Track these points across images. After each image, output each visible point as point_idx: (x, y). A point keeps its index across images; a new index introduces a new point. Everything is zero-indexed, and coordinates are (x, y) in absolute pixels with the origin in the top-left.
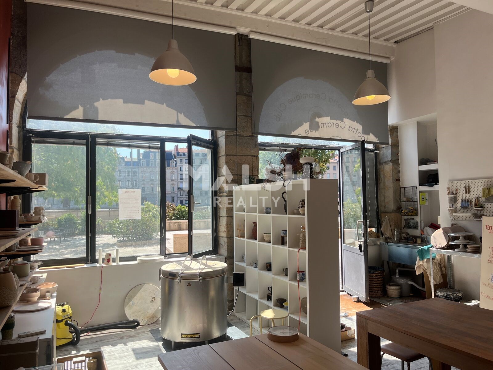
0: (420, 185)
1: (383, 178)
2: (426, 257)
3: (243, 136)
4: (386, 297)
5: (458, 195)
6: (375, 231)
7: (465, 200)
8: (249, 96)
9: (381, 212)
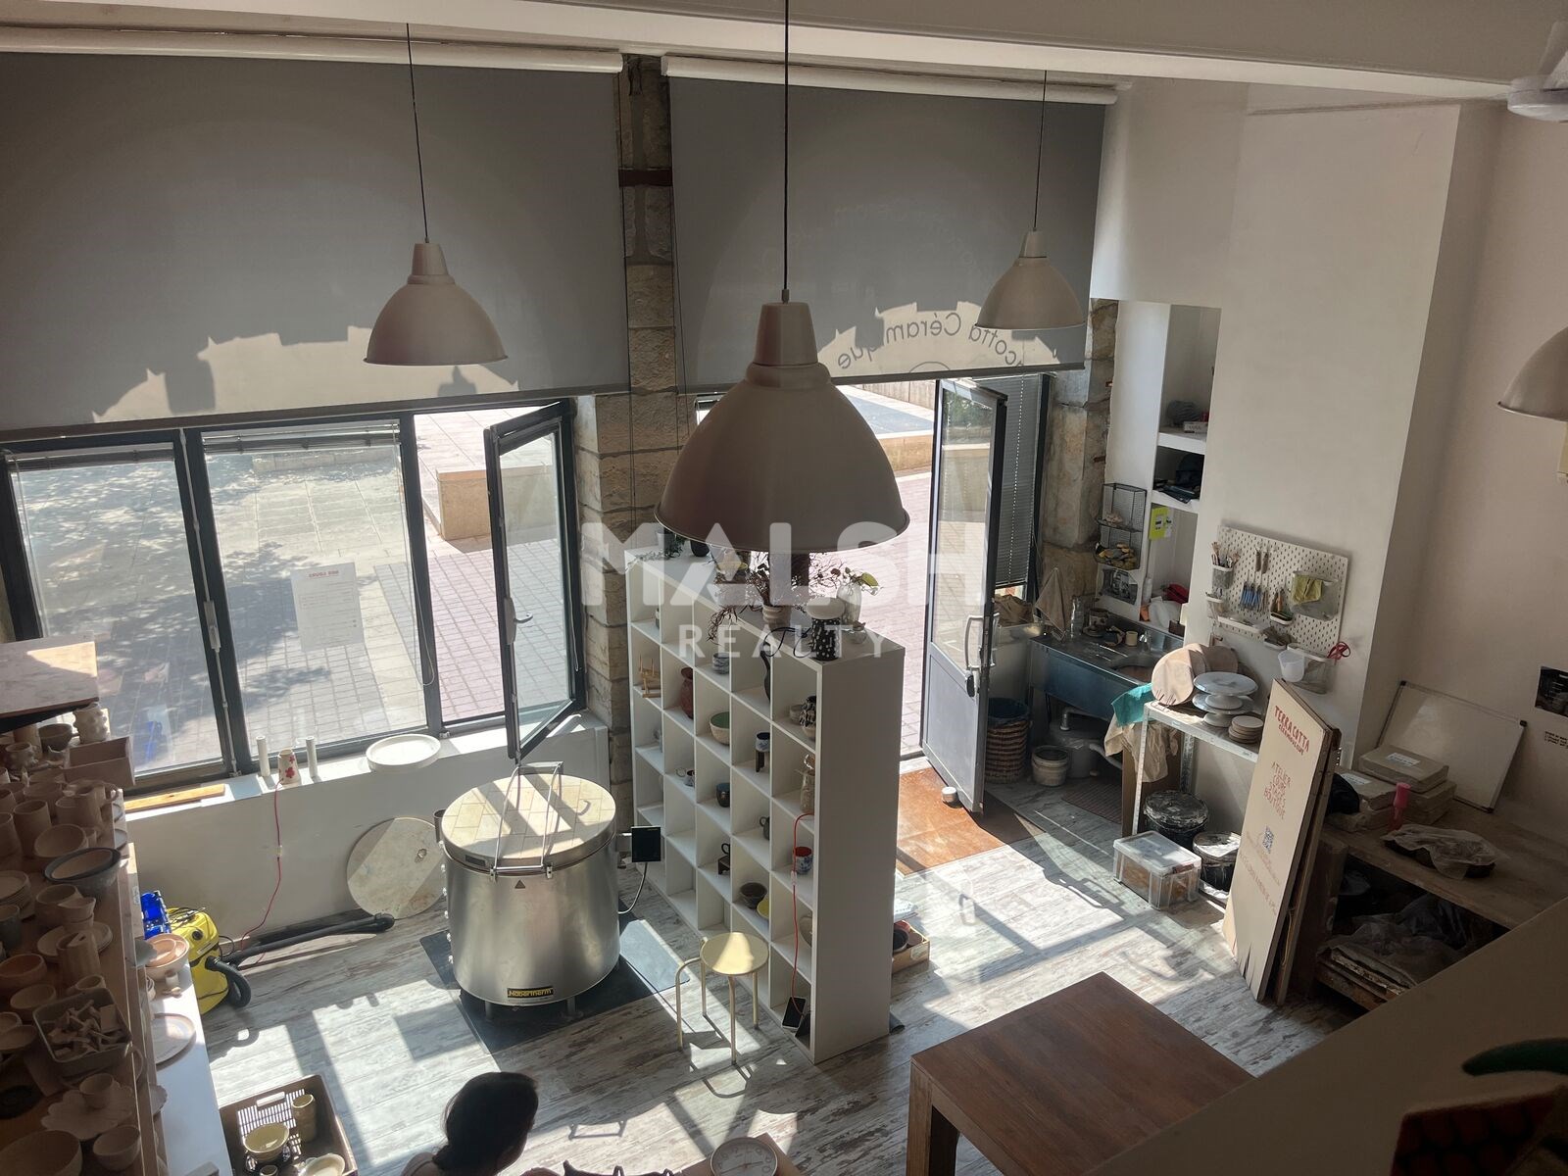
0: (1155, 488)
1: (1058, 449)
2: (1135, 719)
3: (651, 392)
4: (1029, 780)
5: (1239, 568)
6: (1023, 597)
7: (1253, 588)
8: (666, 263)
9: (1043, 541)
